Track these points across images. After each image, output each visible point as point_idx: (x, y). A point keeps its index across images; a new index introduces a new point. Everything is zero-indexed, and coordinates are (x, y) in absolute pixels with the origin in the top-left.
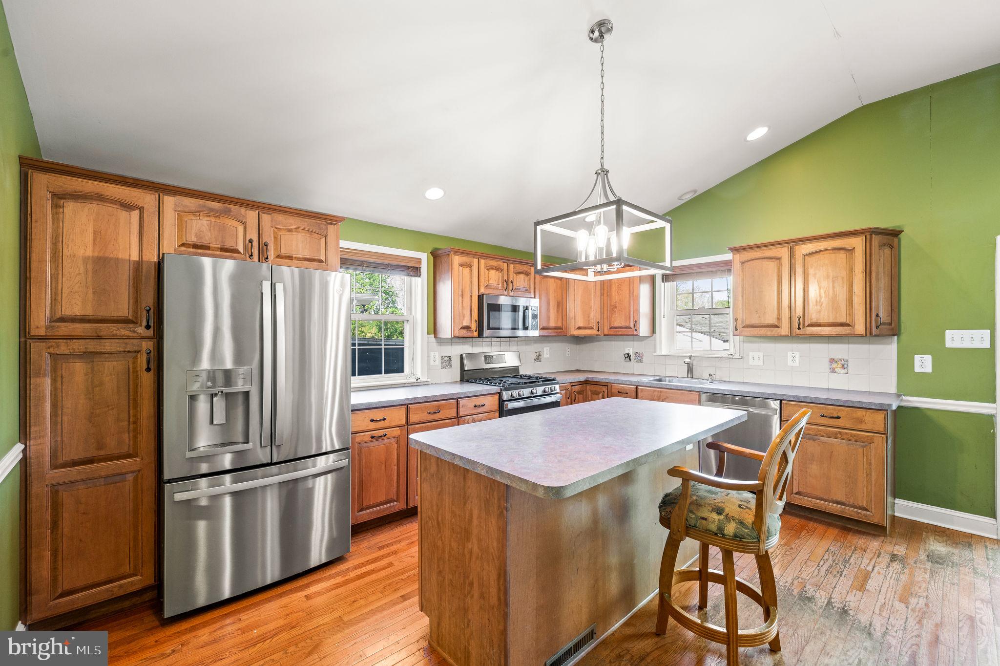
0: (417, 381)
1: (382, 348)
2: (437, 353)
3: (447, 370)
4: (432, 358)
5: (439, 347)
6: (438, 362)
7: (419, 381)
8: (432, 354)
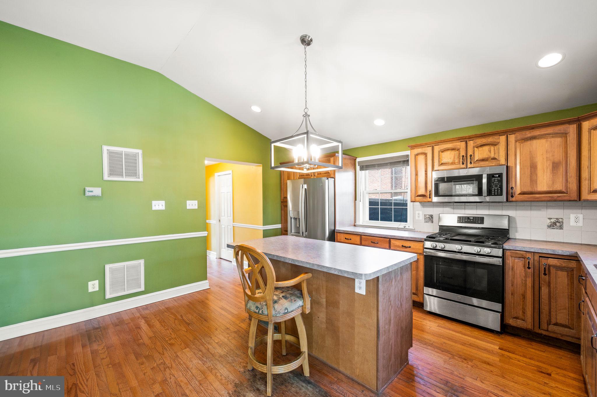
0: (404, 228)
1: (379, 208)
2: (421, 213)
3: (430, 224)
4: (417, 215)
5: (423, 209)
6: (422, 218)
7: (405, 228)
8: (417, 212)
